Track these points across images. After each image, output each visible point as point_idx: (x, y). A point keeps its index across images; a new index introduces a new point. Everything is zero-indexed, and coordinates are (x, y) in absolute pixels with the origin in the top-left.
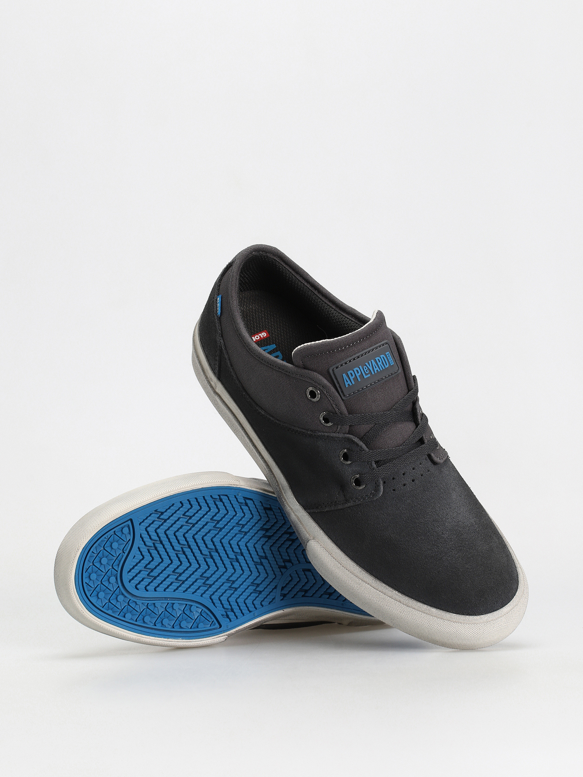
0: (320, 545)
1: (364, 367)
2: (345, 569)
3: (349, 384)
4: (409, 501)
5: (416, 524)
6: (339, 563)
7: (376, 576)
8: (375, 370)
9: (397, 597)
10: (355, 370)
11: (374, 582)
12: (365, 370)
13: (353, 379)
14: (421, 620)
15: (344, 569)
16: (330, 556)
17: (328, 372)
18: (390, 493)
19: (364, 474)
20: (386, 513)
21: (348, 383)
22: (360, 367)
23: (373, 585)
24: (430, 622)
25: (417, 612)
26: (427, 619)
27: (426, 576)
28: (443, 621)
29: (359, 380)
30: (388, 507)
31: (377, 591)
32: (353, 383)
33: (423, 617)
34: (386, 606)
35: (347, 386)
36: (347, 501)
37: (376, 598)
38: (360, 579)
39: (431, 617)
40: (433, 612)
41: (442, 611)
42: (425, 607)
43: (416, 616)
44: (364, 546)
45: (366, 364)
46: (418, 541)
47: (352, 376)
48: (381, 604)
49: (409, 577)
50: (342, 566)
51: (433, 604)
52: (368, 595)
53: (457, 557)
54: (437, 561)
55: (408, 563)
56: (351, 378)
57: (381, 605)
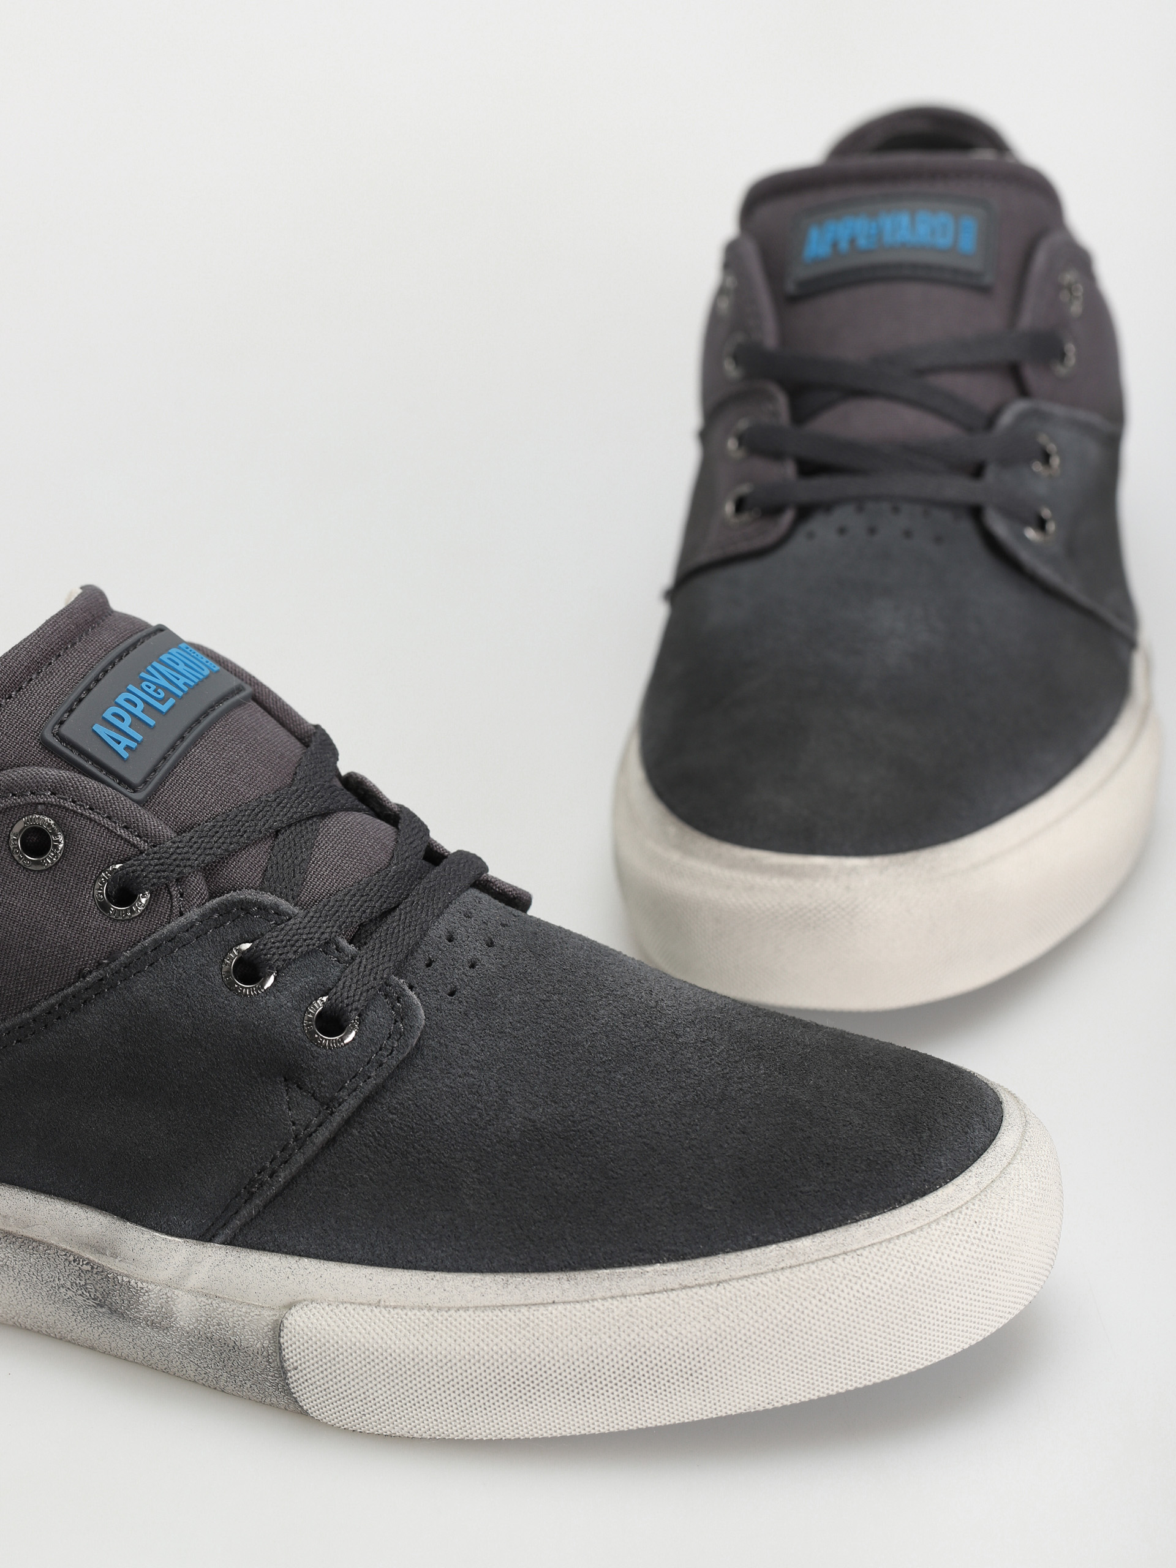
0: (325, 1305)
1: (144, 685)
2: (452, 1312)
3: (127, 748)
4: (517, 999)
5: (583, 1046)
6: (420, 1309)
7: (562, 1265)
8: (180, 683)
9: (671, 1281)
10: (120, 700)
11: (566, 1285)
12: (151, 691)
13: (130, 726)
14: (786, 1299)
15: (450, 1313)
16: (376, 1311)
17: (46, 746)
18: (449, 1006)
19: (335, 985)
20: (473, 1068)
21: (123, 745)
22: (131, 687)
23: (572, 1295)
24: (817, 1285)
25: (757, 1281)
26: (803, 1285)
27: (716, 1161)
28: (855, 1256)
29: (152, 722)
30: (466, 1047)
31: (596, 1303)
32: (139, 737)
33: (789, 1285)
34: (651, 1333)
35: (125, 755)
36: (329, 1105)
37: (607, 1330)
38: (518, 1306)
39: (813, 1267)
40: (808, 1250)
41: (831, 1232)
42: (771, 1252)
43: (764, 1296)
44: (468, 1202)
45: (143, 675)
46: (622, 1086)
47: (123, 720)
48: (633, 1335)
49: (665, 1199)
50: (435, 1310)
51: (791, 1231)
52: (575, 1340)
53: (765, 1074)
54: (716, 1107)
55: (633, 1159)
56: (125, 726)
57: (633, 1343)
